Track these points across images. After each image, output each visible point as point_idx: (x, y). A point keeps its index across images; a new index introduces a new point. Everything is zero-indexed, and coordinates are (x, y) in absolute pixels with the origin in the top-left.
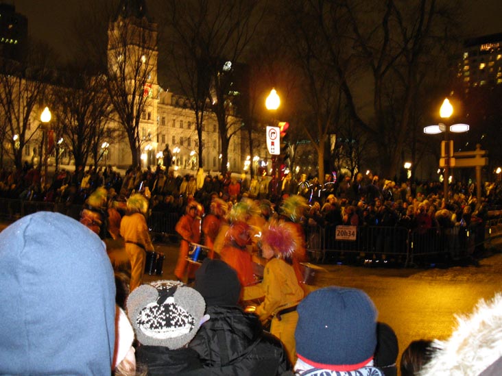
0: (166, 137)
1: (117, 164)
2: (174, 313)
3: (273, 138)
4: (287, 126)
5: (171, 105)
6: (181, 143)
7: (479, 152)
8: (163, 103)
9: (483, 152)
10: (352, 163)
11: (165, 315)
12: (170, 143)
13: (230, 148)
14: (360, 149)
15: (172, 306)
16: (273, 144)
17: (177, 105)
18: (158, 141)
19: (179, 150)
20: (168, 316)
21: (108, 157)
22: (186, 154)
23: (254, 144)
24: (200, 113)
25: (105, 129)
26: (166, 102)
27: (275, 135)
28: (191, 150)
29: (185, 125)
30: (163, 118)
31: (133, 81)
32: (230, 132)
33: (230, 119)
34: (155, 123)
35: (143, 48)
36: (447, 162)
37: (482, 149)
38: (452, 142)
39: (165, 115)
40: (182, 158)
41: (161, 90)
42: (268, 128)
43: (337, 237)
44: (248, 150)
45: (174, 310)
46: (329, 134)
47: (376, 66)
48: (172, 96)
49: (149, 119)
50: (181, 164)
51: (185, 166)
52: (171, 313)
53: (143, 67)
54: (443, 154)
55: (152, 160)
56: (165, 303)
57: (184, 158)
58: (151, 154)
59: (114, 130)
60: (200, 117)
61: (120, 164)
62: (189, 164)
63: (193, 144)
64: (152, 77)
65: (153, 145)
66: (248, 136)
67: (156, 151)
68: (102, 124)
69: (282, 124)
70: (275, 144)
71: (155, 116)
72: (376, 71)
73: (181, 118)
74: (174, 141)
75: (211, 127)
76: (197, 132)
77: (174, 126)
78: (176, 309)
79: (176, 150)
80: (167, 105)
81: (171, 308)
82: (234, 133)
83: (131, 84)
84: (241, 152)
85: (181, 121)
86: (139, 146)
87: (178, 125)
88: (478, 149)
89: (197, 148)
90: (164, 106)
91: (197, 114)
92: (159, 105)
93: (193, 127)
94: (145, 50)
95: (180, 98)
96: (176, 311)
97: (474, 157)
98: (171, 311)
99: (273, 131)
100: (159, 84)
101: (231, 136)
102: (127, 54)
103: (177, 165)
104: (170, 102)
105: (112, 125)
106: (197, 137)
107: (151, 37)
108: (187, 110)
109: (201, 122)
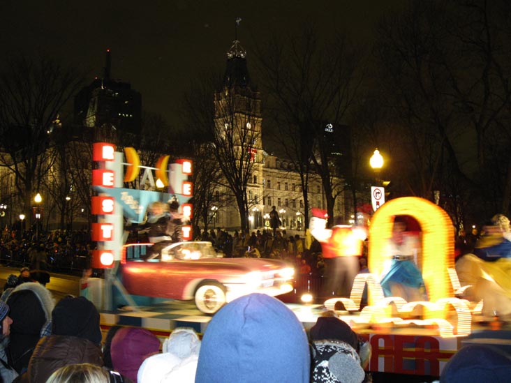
0: (272, 199)
1: (226, 226)
2: (325, 376)
3: (378, 198)
5: (276, 168)
6: (287, 205)
8: (268, 166)
10: (457, 219)
11: (317, 377)
12: (276, 205)
13: (335, 207)
14: (465, 203)
15: (325, 370)
16: (378, 203)
17: (281, 168)
18: (264, 204)
19: (285, 211)
20: (319, 378)
21: (217, 220)
22: (291, 215)
23: (357, 204)
24: (305, 176)
25: (214, 194)
26: (271, 166)
27: (380, 195)
28: (296, 211)
29: (290, 187)
30: (269, 181)
31: (240, 147)
32: (334, 193)
33: (334, 180)
34: (261, 186)
35: (249, 115)
39: (271, 178)
40: (287, 219)
41: (266, 154)
42: (373, 188)
44: (353, 210)
45: (326, 374)
46: (433, 190)
48: (277, 160)
49: (255, 183)
50: (287, 225)
51: (291, 227)
52: (323, 376)
53: (250, 133)
55: (259, 222)
56: (319, 365)
57: (290, 219)
58: (258, 215)
59: (223, 194)
60: (305, 180)
61: (229, 226)
62: (295, 225)
63: (298, 205)
64: (257, 143)
65: (260, 207)
66: (352, 195)
67: (262, 213)
68: (211, 188)
69: (386, 183)
71: (261, 179)
73: (286, 181)
74: (279, 203)
75: (315, 189)
76: (302, 193)
77: (279, 188)
78: (329, 373)
79: (281, 211)
80: (272, 168)
81: (324, 371)
82: (338, 193)
83: (239, 150)
84: (346, 212)
85: (286, 183)
86: (247, 209)
87: (283, 187)
89: (303, 209)
90: (269, 170)
91: (302, 176)
92: (265, 169)
93: (298, 189)
94: (251, 118)
95: (284, 161)
96: (328, 375)
98: (324, 374)
99: (377, 191)
100: (263, 149)
101: (336, 196)
102: (234, 123)
103: (284, 226)
104: (274, 165)
105: (221, 189)
106: (302, 198)
107: (255, 104)
108: (292, 173)
109: (307, 184)
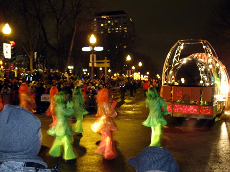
3: (7, 49)
4: (14, 44)
7: (106, 61)
9: (108, 61)
16: (7, 52)
36: (93, 64)
37: (107, 59)
38: (95, 55)
42: (5, 44)
43: (42, 100)
47: (58, 18)
54: (91, 61)
69: (12, 42)
70: (8, 53)
72: (58, 20)
88: (106, 60)
97: (104, 63)
99: (7, 46)
